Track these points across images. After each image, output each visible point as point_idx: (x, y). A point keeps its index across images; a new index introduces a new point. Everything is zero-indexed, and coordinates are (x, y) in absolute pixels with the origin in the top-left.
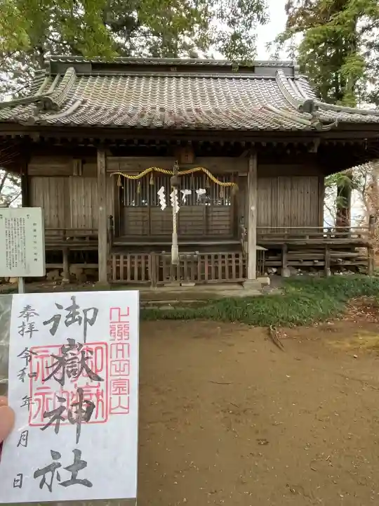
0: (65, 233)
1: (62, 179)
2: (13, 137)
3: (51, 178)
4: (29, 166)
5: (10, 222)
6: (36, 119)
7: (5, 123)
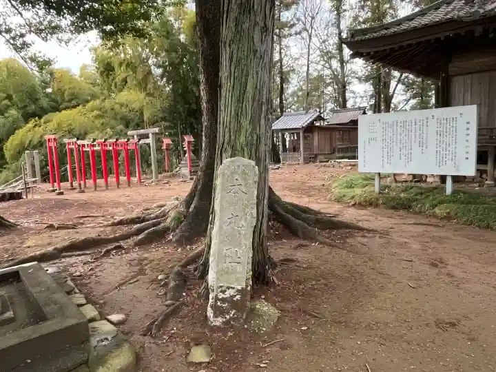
0: (492, 132)
1: (487, 74)
2: (442, 39)
3: (474, 75)
4: (450, 65)
5: (442, 122)
6: (482, 11)
7: (436, 25)
